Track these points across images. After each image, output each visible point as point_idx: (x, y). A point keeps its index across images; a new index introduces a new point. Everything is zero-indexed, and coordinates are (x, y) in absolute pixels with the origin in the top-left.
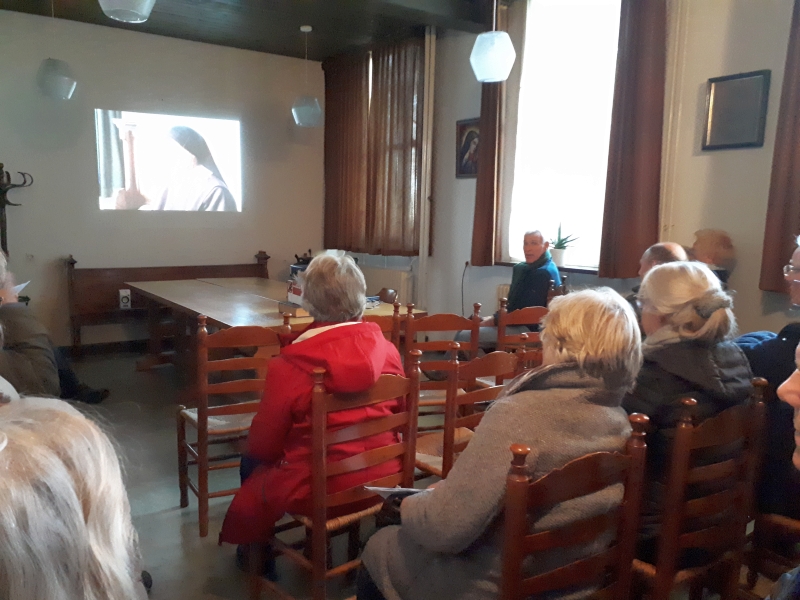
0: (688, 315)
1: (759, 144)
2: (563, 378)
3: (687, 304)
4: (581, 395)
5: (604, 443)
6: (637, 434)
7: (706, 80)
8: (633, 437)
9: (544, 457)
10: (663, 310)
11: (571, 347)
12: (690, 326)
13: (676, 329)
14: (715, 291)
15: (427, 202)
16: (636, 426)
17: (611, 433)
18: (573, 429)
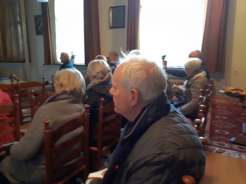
0: (100, 75)
1: (124, 27)
2: (61, 97)
3: (100, 72)
4: (68, 102)
5: (76, 115)
6: (87, 111)
7: (109, 8)
8: (86, 112)
9: (56, 123)
10: (94, 74)
11: (64, 87)
12: (101, 78)
13: (98, 79)
14: (107, 67)
15: (26, 43)
16: (86, 108)
17: (78, 112)
18: (65, 112)
